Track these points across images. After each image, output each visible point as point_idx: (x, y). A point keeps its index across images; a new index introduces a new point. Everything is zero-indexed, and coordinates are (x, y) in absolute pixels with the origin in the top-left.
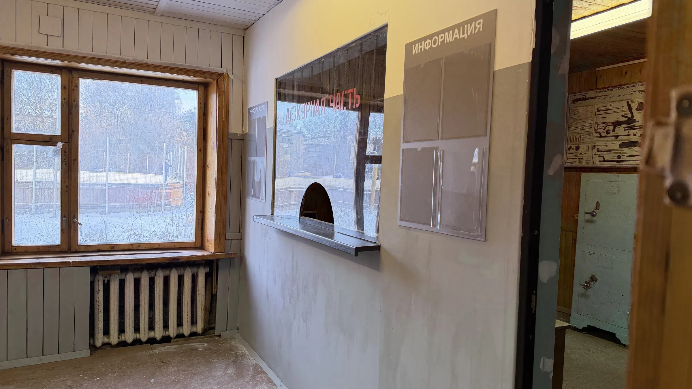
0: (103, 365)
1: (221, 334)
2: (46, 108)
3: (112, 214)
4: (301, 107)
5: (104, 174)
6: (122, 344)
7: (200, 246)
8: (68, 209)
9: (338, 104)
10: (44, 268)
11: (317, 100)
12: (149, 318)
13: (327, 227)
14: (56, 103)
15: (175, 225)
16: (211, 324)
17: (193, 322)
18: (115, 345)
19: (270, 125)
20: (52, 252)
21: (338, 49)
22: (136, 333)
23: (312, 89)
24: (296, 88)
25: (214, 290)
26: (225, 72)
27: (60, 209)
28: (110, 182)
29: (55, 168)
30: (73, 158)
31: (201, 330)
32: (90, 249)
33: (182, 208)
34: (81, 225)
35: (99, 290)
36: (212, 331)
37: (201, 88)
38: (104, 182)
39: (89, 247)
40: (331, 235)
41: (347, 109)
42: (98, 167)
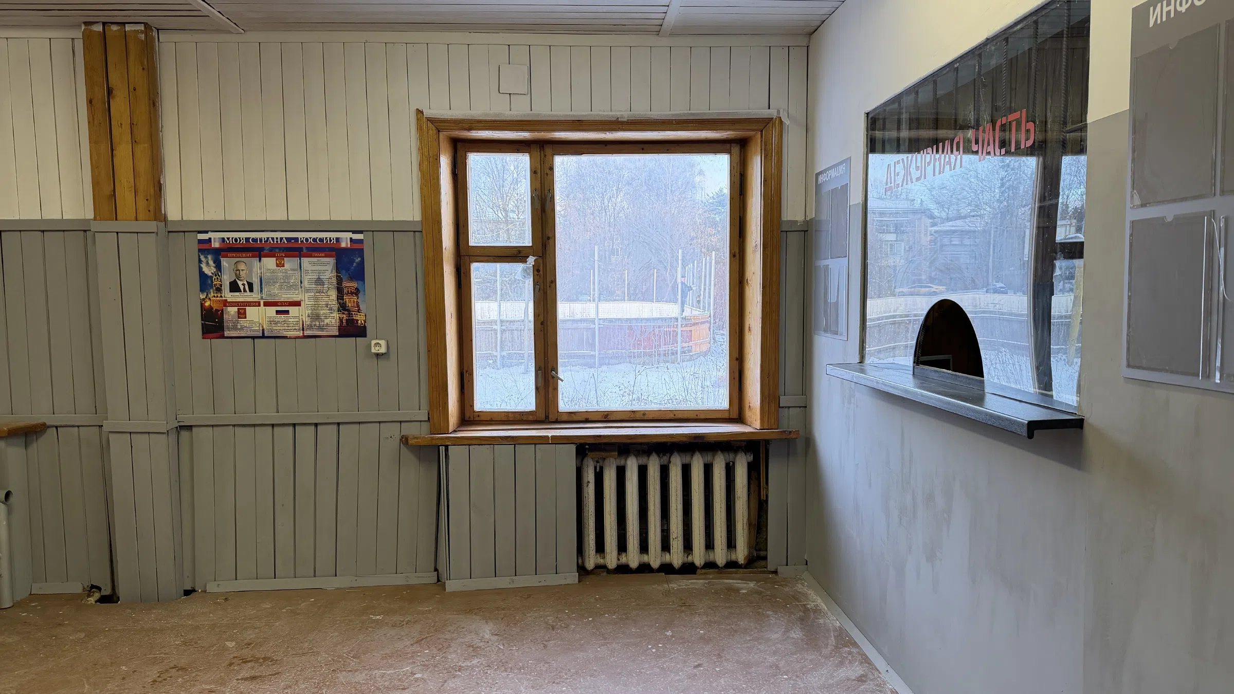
0: (596, 599)
1: (777, 569)
2: (511, 208)
3: (604, 368)
4: (914, 158)
5: (592, 306)
6: (623, 569)
7: (738, 417)
8: (545, 358)
9: (989, 145)
10: (515, 445)
11: (947, 142)
12: (663, 531)
13: (969, 384)
14: (525, 199)
15: (700, 384)
16: (760, 550)
17: (731, 544)
18: (611, 569)
19: (855, 198)
20: (525, 421)
21: (988, 39)
22: (643, 553)
23: (936, 124)
24: (904, 126)
25: (763, 493)
26: (776, 115)
27: (534, 356)
28: (601, 316)
29: (526, 299)
30: (549, 280)
31: (744, 559)
32: (575, 418)
33: (709, 357)
34: (562, 381)
35: (589, 482)
36: (762, 563)
37: (736, 149)
38: (593, 317)
39: (573, 415)
40: (979, 399)
41: (1008, 153)
42: (584, 294)
